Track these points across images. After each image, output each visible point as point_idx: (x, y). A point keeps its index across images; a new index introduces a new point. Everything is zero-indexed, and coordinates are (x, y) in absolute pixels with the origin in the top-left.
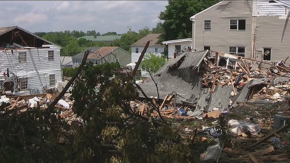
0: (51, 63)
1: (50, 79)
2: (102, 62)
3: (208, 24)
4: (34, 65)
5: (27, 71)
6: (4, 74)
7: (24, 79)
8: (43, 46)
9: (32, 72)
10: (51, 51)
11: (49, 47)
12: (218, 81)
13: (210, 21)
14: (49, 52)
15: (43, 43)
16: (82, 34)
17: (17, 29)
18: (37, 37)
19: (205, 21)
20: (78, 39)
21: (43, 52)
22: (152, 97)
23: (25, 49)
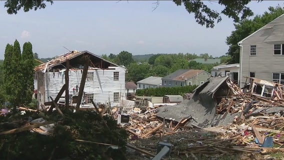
0: (116, 82)
1: (114, 96)
2: (186, 84)
3: (254, 49)
4: (100, 83)
5: (94, 88)
6: (74, 89)
7: (90, 94)
8: (109, 67)
9: (98, 89)
10: (116, 73)
11: (115, 69)
12: (233, 107)
13: (255, 46)
14: (114, 73)
15: (109, 65)
16: (195, 57)
17: (86, 54)
18: (104, 60)
19: (251, 46)
20: (189, 61)
21: (109, 73)
22: (170, 119)
23: (93, 69)
